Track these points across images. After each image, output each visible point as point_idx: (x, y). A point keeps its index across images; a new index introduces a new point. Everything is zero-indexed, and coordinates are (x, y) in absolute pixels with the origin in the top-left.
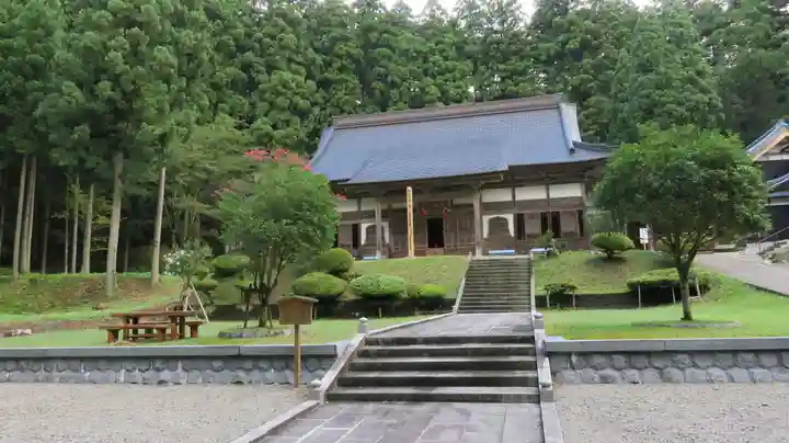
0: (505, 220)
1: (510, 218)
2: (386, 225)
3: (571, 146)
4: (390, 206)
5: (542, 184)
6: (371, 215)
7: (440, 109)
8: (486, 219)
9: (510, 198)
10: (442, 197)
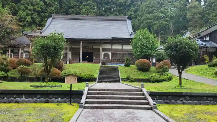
0: (109, 54)
1: (110, 54)
2: (70, 53)
3: (131, 33)
4: (72, 47)
5: (120, 44)
6: (66, 49)
7: (85, 17)
8: (103, 53)
9: (111, 48)
10: (90, 45)
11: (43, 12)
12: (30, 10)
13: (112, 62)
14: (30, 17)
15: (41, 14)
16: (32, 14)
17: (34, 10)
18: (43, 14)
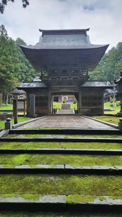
11: (27, 72)
12: (20, 72)
13: (68, 102)
14: (20, 76)
15: (26, 73)
16: (21, 74)
17: (23, 71)
18: (28, 74)
